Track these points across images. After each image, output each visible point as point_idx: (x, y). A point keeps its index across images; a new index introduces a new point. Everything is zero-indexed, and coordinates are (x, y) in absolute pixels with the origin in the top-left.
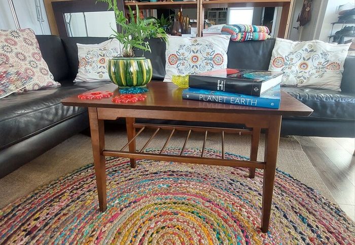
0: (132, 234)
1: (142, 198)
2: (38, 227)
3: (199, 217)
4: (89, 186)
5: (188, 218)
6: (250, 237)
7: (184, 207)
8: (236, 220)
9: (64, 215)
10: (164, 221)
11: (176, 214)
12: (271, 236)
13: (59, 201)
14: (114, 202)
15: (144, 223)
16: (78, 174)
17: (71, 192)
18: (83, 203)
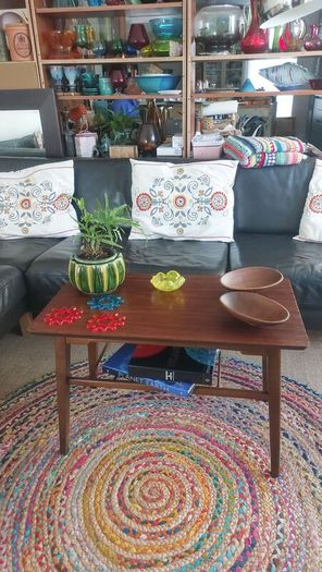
0: (107, 482)
1: (114, 434)
3: (191, 458)
4: (37, 419)
5: (176, 461)
6: (255, 482)
7: (171, 445)
8: (240, 462)
9: (14, 460)
10: (146, 465)
11: (161, 454)
12: (282, 481)
14: (76, 441)
15: (121, 467)
16: (15, 400)
17: (14, 428)
18: (34, 443)
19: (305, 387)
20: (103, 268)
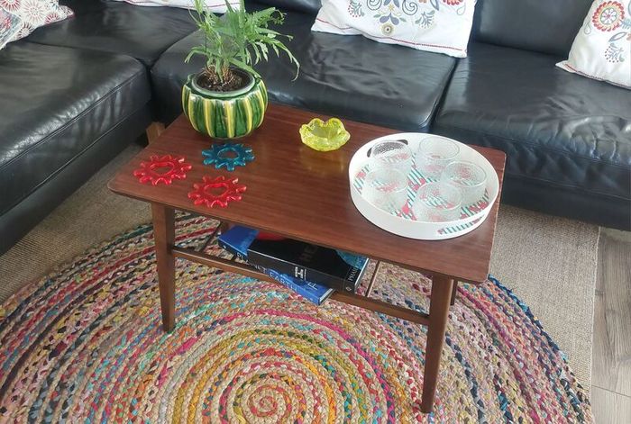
0: (212, 379)
1: (236, 316)
2: (66, 346)
3: (326, 367)
4: (144, 277)
5: (304, 367)
6: (397, 415)
7: (305, 345)
8: (386, 384)
9: (105, 328)
10: (266, 366)
11: (289, 355)
12: (433, 419)
13: (94, 301)
14: (187, 317)
15: (233, 363)
16: (123, 244)
17: (113, 284)
18: (134, 310)
19: (509, 292)
20: (229, 105)
